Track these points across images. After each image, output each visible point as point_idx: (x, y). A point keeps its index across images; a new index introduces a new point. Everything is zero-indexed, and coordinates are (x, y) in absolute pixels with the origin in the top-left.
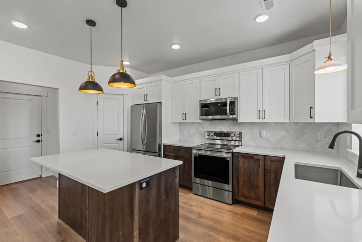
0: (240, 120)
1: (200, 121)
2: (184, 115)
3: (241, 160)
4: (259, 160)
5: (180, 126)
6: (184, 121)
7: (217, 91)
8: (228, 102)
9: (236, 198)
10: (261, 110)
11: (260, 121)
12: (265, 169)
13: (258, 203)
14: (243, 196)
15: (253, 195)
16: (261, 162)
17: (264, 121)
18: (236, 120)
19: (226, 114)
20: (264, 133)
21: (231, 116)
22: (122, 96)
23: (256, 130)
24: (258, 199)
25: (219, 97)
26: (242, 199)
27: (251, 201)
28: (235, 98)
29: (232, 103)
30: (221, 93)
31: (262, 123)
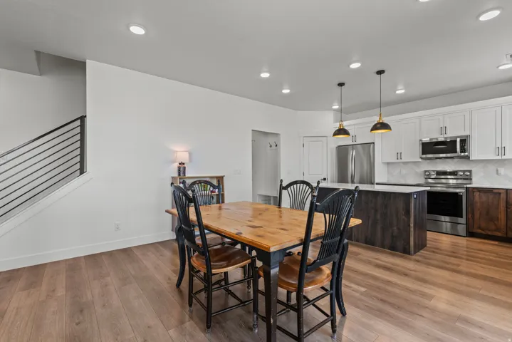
0: (472, 158)
1: (420, 160)
2: (399, 155)
3: (477, 194)
4: (500, 193)
5: (388, 167)
6: (399, 160)
7: (443, 130)
8: (458, 140)
9: (470, 231)
10: (500, 147)
11: (499, 157)
12: (507, 202)
13: (500, 234)
14: (480, 228)
15: (493, 227)
16: (503, 196)
17: (504, 157)
18: (468, 158)
19: (456, 152)
20: (502, 171)
21: (463, 154)
22: (325, 138)
23: (492, 168)
24: (498, 230)
25: (445, 136)
26: (479, 231)
27: (490, 233)
28: (467, 136)
29: (464, 141)
30: (448, 131)
31: (502, 160)
